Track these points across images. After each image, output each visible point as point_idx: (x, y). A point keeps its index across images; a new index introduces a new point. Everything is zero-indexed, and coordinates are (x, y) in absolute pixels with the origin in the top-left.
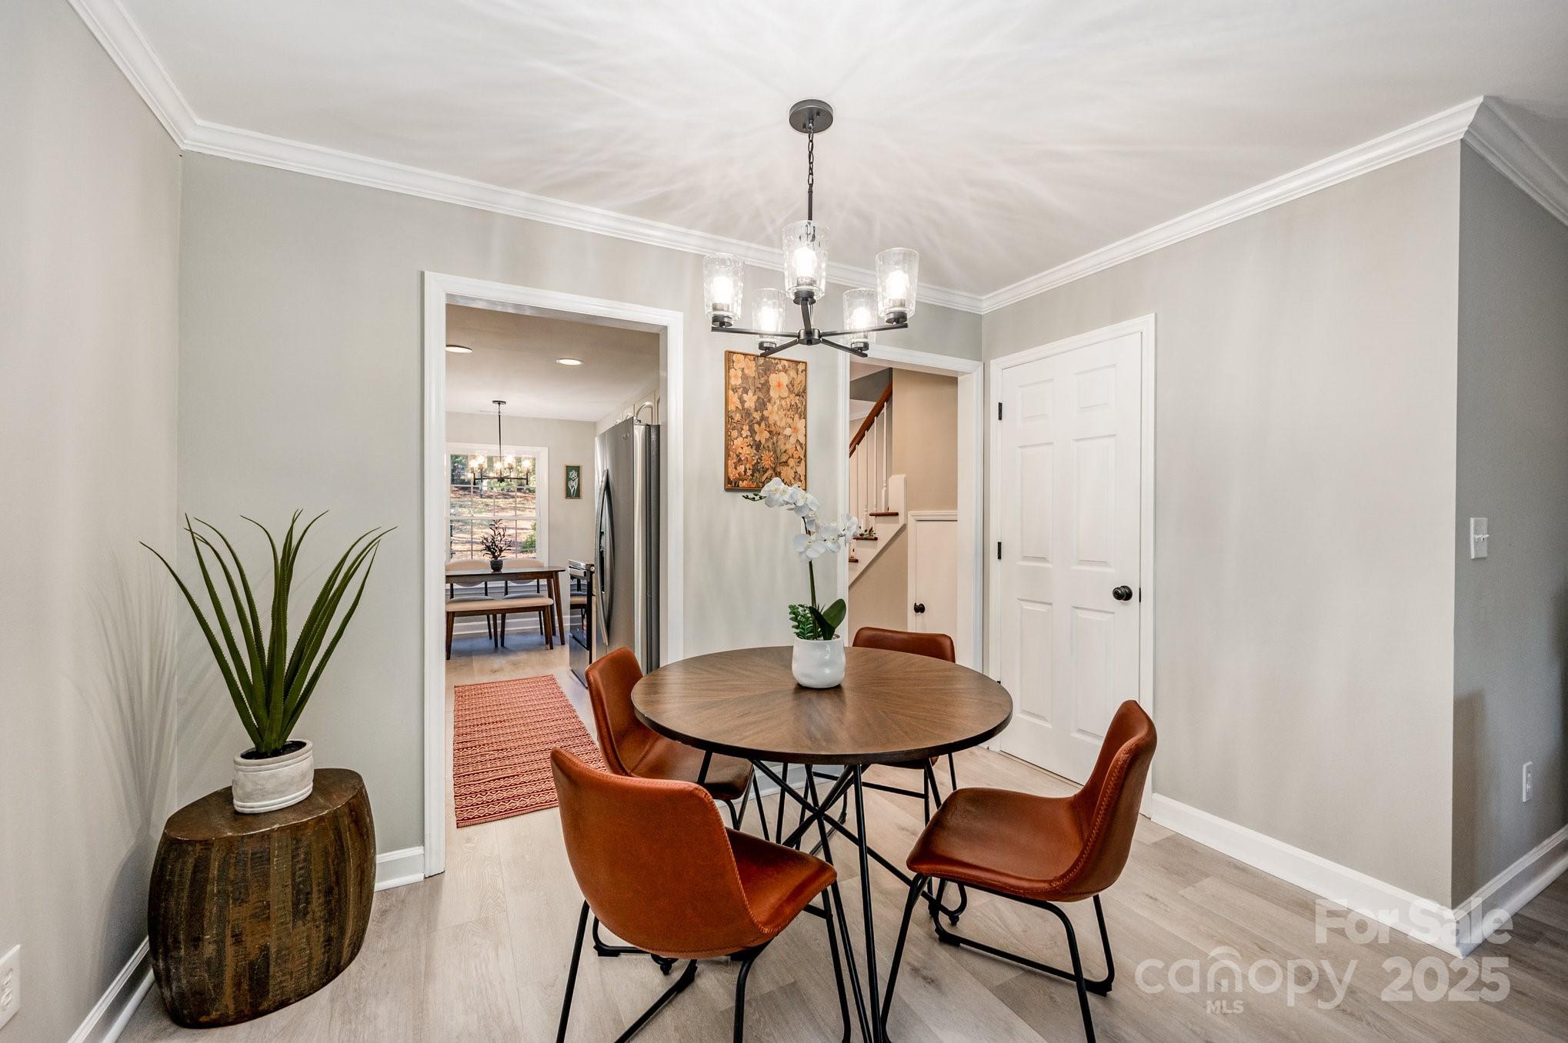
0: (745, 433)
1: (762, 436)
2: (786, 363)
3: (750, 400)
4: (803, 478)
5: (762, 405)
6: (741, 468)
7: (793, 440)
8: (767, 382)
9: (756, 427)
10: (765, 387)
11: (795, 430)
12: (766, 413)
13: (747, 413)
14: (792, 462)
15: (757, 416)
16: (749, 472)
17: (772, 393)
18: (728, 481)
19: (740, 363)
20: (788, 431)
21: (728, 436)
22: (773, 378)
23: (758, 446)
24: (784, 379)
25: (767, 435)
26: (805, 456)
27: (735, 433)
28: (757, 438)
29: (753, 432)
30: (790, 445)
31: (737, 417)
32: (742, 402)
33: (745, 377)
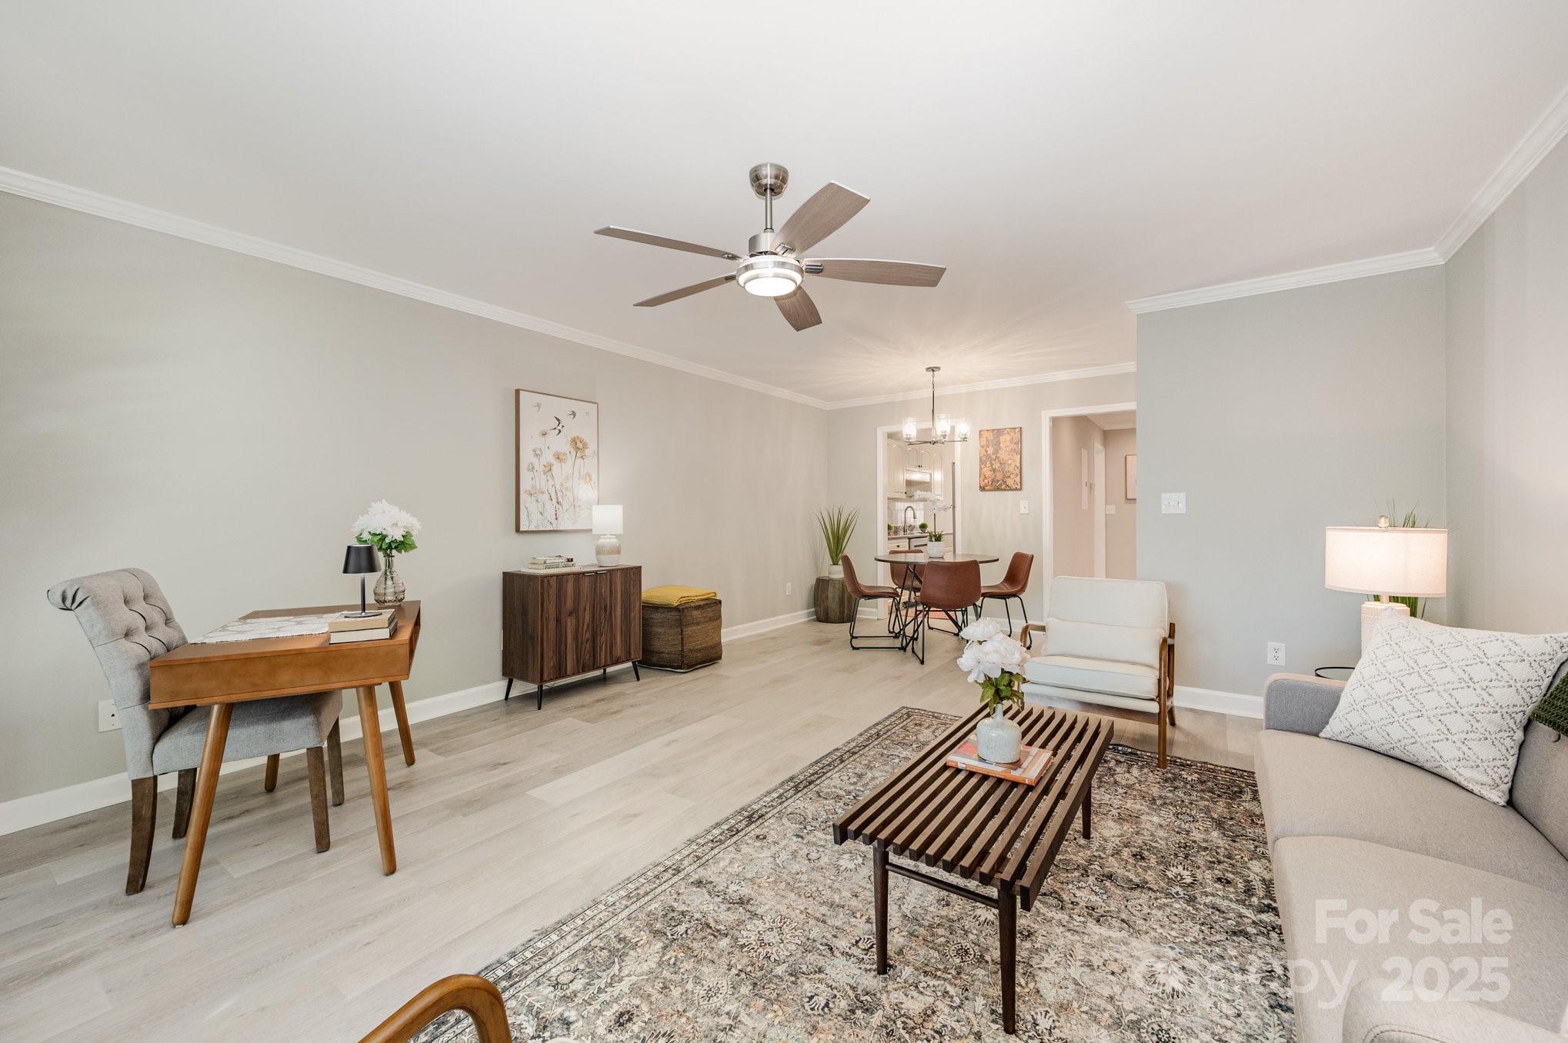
0: (987, 466)
1: (997, 465)
2: (1009, 430)
3: (990, 450)
4: (1019, 483)
5: (996, 452)
6: (986, 481)
7: (1013, 466)
8: (999, 441)
9: (993, 462)
10: (999, 443)
11: (1014, 460)
12: (998, 455)
13: (988, 457)
14: (1012, 476)
15: (994, 457)
16: (990, 483)
17: (1001, 445)
18: (980, 487)
19: (985, 434)
20: (1010, 462)
21: (981, 469)
22: (1002, 438)
23: (994, 470)
24: (1008, 437)
25: (999, 464)
26: (1021, 472)
27: (983, 466)
28: (994, 467)
29: (992, 465)
30: (1011, 469)
31: (984, 459)
32: (987, 452)
33: (987, 440)
